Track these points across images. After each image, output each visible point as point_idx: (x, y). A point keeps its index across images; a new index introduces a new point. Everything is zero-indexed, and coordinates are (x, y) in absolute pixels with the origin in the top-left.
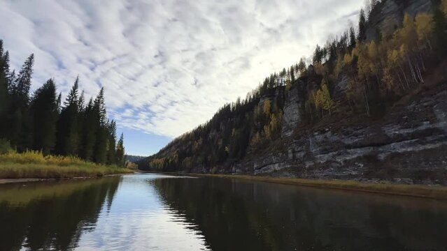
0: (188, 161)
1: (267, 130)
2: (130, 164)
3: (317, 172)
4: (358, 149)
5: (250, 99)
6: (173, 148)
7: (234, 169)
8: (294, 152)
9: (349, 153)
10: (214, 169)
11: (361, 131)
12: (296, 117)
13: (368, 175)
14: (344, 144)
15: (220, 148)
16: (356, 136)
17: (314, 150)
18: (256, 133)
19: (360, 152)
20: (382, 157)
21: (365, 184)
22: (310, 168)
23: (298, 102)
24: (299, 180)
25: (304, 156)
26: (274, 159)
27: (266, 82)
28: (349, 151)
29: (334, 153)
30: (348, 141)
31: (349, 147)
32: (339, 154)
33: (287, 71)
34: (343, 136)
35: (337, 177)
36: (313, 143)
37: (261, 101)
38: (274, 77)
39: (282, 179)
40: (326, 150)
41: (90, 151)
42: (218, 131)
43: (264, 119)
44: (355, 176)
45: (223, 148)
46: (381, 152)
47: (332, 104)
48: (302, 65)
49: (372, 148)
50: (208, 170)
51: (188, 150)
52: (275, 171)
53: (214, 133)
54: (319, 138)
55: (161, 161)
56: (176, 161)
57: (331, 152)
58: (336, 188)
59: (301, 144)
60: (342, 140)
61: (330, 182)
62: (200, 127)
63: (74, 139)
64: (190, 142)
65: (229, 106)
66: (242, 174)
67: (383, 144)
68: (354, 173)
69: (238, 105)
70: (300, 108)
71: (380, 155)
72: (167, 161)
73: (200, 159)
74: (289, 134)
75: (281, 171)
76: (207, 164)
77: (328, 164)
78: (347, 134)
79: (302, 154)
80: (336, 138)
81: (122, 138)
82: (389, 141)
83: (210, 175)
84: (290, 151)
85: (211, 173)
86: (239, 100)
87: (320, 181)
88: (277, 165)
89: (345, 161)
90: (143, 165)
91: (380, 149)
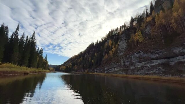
0: (76, 67)
1: (111, 53)
2: (51, 68)
3: (136, 72)
4: (158, 60)
5: (103, 40)
6: (70, 61)
7: (96, 70)
8: (124, 62)
9: (153, 62)
10: (87, 71)
11: (160, 51)
12: (125, 46)
13: (165, 73)
14: (150, 58)
15: (90, 61)
16: (157, 53)
17: (134, 61)
18: (106, 54)
19: (159, 62)
20: (172, 64)
21: (164, 77)
22: (133, 70)
23: (125, 40)
24: (128, 75)
25: (130, 64)
26: (115, 66)
27: (110, 33)
28: (153, 61)
29: (145, 62)
30: (153, 56)
31: (153, 59)
32: (148, 63)
33: (118, 28)
34: (150, 54)
35: (148, 74)
36: (134, 58)
37: (108, 41)
38: (113, 31)
39: (118, 75)
40: (141, 61)
41: (27, 62)
42: (89, 54)
43: (109, 48)
44: (158, 73)
45: (91, 61)
46: (172, 61)
47: (143, 39)
48: (125, 26)
49: (166, 60)
50: (85, 71)
51: (76, 62)
52: (115, 71)
53: (87, 55)
54: (137, 55)
55: (64, 67)
56: (71, 67)
57: (144, 62)
58: (149, 79)
59: (127, 59)
60: (150, 56)
61: (144, 76)
62: (81, 53)
63: (16, 55)
64: (77, 59)
65: (93, 43)
66: (99, 72)
67: (173, 57)
68: (157, 72)
69: (97, 43)
70: (126, 42)
71: (170, 63)
72: (67, 67)
73: (81, 66)
74: (122, 54)
75: (118, 71)
76: (84, 68)
77: (142, 68)
78: (152, 53)
79: (128, 63)
80: (146, 55)
81: (46, 56)
82: (176, 55)
83: (85, 73)
84: (122, 62)
85: (86, 72)
86: (98, 41)
87: (138, 76)
88: (116, 68)
89: (152, 66)
90: (57, 69)
91: (171, 60)
